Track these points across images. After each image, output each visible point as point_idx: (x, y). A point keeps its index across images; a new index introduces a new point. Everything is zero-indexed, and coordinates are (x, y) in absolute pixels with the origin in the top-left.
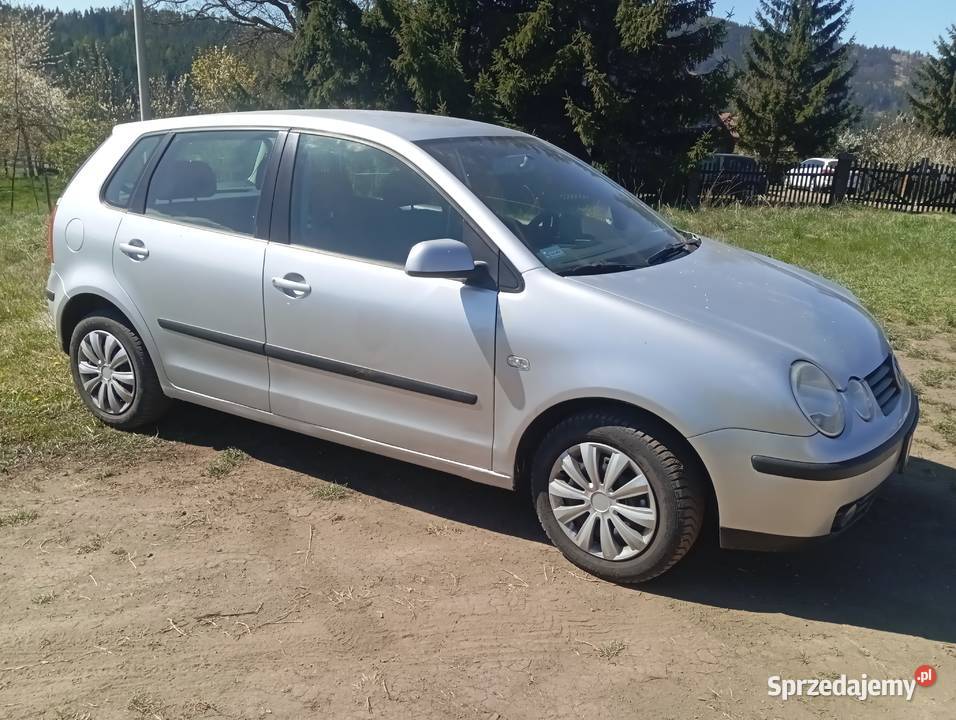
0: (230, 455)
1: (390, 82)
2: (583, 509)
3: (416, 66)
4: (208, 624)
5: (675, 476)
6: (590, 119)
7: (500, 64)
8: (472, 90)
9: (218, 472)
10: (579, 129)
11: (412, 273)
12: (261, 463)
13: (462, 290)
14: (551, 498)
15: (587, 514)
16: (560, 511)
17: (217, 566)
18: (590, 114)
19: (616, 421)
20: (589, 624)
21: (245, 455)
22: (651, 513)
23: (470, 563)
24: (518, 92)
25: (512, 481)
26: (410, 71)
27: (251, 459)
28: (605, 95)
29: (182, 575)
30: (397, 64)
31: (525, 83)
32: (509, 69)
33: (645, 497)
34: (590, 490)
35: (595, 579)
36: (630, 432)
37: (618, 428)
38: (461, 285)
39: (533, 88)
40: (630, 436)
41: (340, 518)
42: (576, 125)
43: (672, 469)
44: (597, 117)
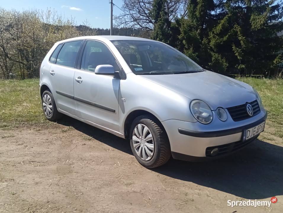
0: (70, 128)
1: (179, 42)
2: (139, 144)
3: (185, 37)
4: (31, 163)
5: (158, 134)
6: (241, 51)
7: (211, 35)
8: (201, 43)
9: (64, 132)
10: (237, 54)
11: (96, 74)
12: (76, 130)
13: (113, 79)
14: (133, 141)
15: (140, 146)
16: (135, 145)
17: (45, 151)
18: (240, 50)
19: (146, 117)
20: (129, 177)
21: (74, 128)
22: (153, 146)
23: (109, 158)
24: (216, 43)
25: (124, 135)
26: (183, 38)
27: (75, 129)
28: (245, 44)
29: (35, 152)
30: (180, 37)
31: (219, 41)
32: (214, 37)
33: (152, 140)
34: (140, 139)
35: (142, 166)
36: (149, 121)
37: (146, 119)
38: (113, 78)
39: (221, 42)
40: (148, 122)
41: (85, 144)
42: (236, 53)
43: (158, 132)
44: (243, 51)
